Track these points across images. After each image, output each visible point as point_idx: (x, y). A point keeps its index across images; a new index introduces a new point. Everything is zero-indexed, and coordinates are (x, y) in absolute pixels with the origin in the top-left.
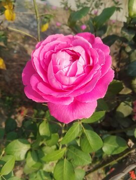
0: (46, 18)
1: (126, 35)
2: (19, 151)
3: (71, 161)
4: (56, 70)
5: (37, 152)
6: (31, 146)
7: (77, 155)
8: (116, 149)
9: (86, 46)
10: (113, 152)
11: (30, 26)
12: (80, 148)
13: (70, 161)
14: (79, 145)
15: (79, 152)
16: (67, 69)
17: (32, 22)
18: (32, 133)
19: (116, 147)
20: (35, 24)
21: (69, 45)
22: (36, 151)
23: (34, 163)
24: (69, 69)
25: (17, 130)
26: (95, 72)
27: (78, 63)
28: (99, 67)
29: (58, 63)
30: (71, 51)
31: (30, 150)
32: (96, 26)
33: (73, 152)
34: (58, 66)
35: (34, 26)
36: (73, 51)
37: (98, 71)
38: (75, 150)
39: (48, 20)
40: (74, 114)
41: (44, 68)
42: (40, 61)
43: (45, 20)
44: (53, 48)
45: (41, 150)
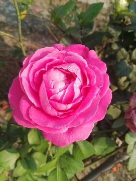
0: (23, 4)
1: (112, 32)
2: (8, 162)
3: (65, 170)
4: (50, 94)
5: (27, 160)
6: (20, 154)
7: (70, 164)
8: (105, 150)
9: (81, 63)
10: (103, 152)
11: (4, 10)
12: (72, 156)
13: (62, 169)
14: (71, 153)
15: (72, 160)
16: (62, 93)
17: (7, 6)
18: (19, 138)
19: (106, 147)
20: (10, 8)
21: (62, 61)
22: (25, 159)
23: (25, 171)
24: (65, 92)
25: (2, 134)
26: (95, 97)
27: (75, 85)
28: (98, 91)
29: (52, 87)
30: (65, 70)
31: (20, 159)
32: (82, 23)
33: (65, 161)
34: (53, 90)
35: (10, 11)
36: (67, 70)
37: (97, 95)
38: (67, 158)
39: (26, 7)
40: (71, 137)
41: (34, 88)
42: (29, 82)
43: (23, 6)
44: (43, 65)
45: (31, 157)
